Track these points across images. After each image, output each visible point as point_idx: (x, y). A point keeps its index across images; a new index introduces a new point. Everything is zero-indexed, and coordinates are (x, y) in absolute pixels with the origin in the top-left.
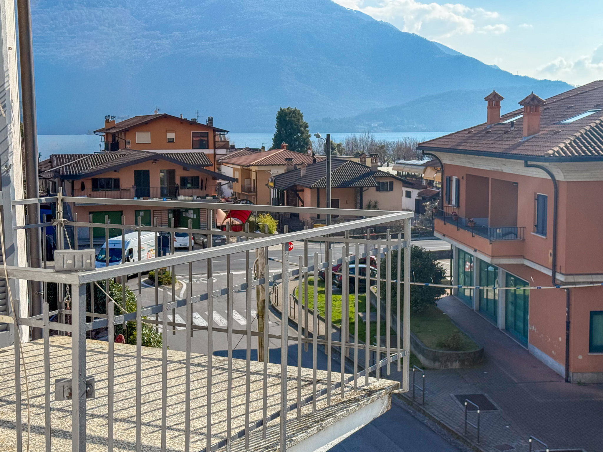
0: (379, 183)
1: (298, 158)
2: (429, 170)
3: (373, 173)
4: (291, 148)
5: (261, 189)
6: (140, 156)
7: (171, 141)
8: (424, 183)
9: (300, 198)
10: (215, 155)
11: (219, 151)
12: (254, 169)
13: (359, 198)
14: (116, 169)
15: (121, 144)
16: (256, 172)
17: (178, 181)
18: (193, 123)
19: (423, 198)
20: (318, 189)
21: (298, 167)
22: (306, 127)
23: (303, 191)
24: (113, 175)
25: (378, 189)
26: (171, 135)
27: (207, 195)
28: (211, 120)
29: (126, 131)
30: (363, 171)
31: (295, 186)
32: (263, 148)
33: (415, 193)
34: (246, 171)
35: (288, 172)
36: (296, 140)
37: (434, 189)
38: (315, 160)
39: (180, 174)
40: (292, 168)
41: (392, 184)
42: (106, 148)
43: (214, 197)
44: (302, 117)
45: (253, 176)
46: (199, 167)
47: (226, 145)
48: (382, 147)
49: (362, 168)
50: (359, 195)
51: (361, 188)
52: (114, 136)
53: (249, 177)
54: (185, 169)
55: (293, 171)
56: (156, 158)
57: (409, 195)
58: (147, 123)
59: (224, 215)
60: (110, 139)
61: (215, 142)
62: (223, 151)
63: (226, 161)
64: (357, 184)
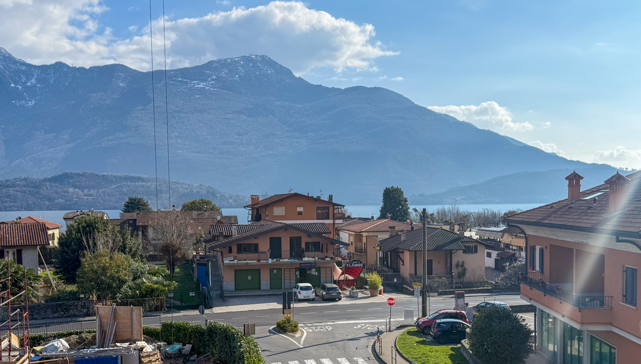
0: (465, 246)
1: (399, 226)
2: (506, 235)
3: (461, 238)
4: (393, 218)
5: (370, 250)
6: (274, 226)
7: (300, 213)
8: (502, 246)
9: (401, 259)
10: (334, 224)
11: (337, 221)
12: (364, 234)
13: (449, 259)
14: (256, 236)
15: (263, 216)
16: (366, 237)
17: (303, 246)
18: (318, 200)
19: (501, 258)
20: (416, 252)
21: (399, 233)
22: (406, 201)
23: (403, 252)
24: (254, 241)
25: (465, 252)
26: (300, 209)
27: (327, 257)
28: (331, 197)
29: (267, 206)
30: (452, 237)
31: (397, 248)
32: (373, 217)
33: (494, 254)
34: (358, 236)
35: (391, 237)
36: (398, 212)
37: (511, 251)
38: (412, 228)
39: (305, 240)
40: (394, 234)
41: (476, 247)
42: (252, 220)
43: (331, 258)
44: (402, 193)
45: (364, 240)
46: (319, 234)
47: (343, 217)
48: (466, 216)
49: (452, 235)
50: (449, 256)
51: (451, 251)
52: (258, 210)
53: (361, 241)
54: (309, 236)
55: (395, 236)
56: (286, 228)
57: (489, 255)
58: (282, 200)
59: (340, 271)
60: (255, 212)
61: (334, 214)
62: (340, 221)
63: (344, 228)
64: (448, 248)
